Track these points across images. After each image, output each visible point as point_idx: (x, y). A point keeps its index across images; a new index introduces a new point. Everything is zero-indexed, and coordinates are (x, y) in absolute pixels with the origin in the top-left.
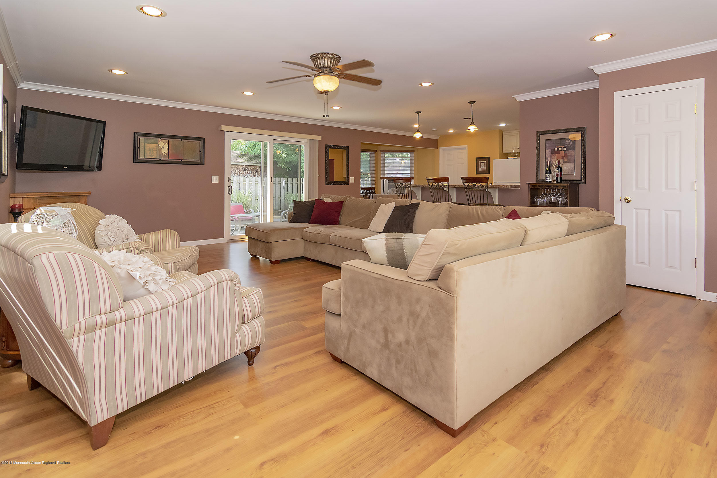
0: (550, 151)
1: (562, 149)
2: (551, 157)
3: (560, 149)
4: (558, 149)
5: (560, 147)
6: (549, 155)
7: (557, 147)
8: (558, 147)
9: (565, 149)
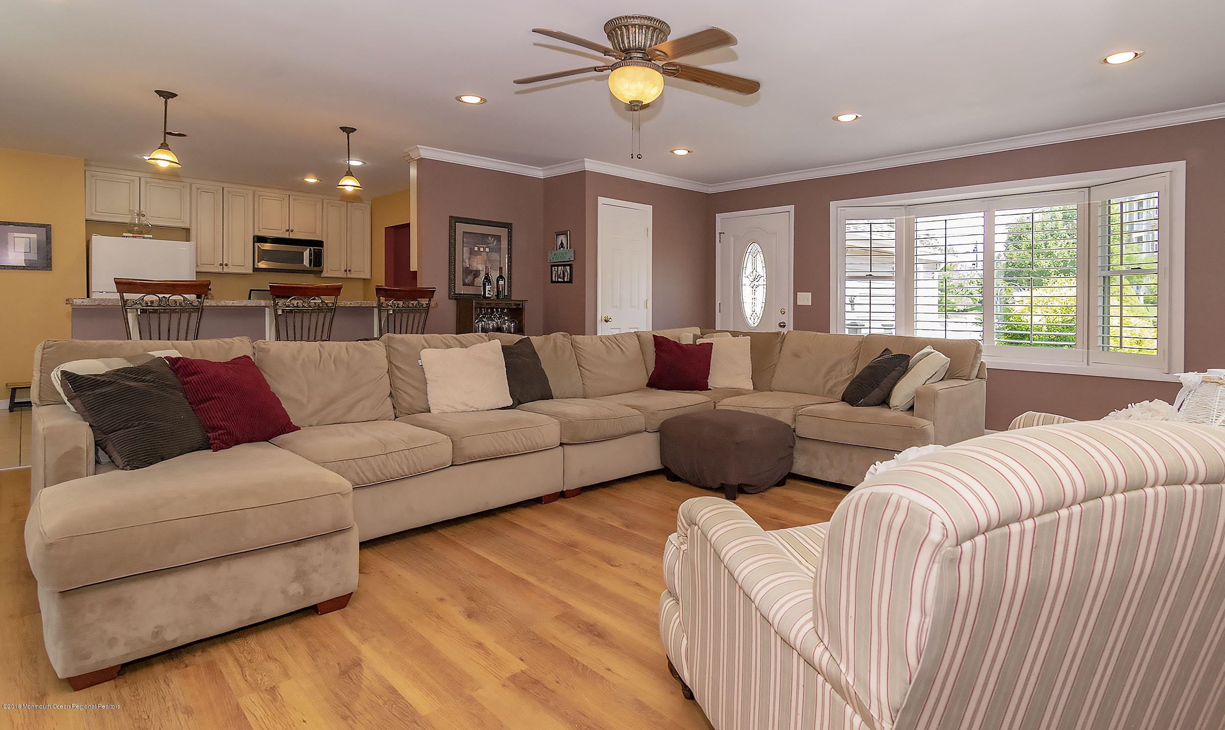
0: (469, 250)
1: (484, 249)
2: (469, 259)
3: (482, 249)
4: (479, 249)
5: (481, 246)
6: (467, 257)
7: (477, 245)
8: (479, 246)
9: (487, 250)
